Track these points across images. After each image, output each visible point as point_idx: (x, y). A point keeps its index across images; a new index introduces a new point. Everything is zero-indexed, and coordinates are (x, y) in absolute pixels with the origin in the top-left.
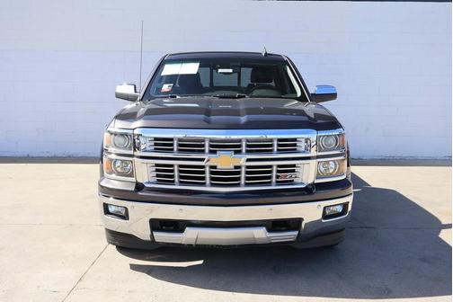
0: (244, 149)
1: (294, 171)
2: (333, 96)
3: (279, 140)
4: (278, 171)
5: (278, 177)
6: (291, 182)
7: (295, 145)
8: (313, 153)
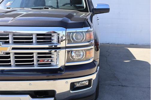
0: (10, 40)
1: (50, 57)
2: (107, 10)
3: (38, 35)
4: (39, 57)
5: (38, 61)
6: (49, 65)
7: (50, 39)
8: (63, 44)
